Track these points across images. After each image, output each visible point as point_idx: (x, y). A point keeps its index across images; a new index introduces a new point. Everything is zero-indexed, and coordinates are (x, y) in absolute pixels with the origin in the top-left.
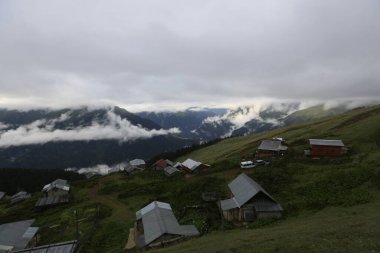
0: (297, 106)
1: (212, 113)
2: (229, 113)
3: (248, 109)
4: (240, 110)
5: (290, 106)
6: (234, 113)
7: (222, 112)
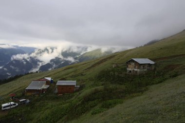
0: (86, 49)
1: (21, 51)
2: (36, 51)
3: (52, 49)
4: (46, 50)
5: (83, 49)
6: (41, 52)
7: (31, 50)
